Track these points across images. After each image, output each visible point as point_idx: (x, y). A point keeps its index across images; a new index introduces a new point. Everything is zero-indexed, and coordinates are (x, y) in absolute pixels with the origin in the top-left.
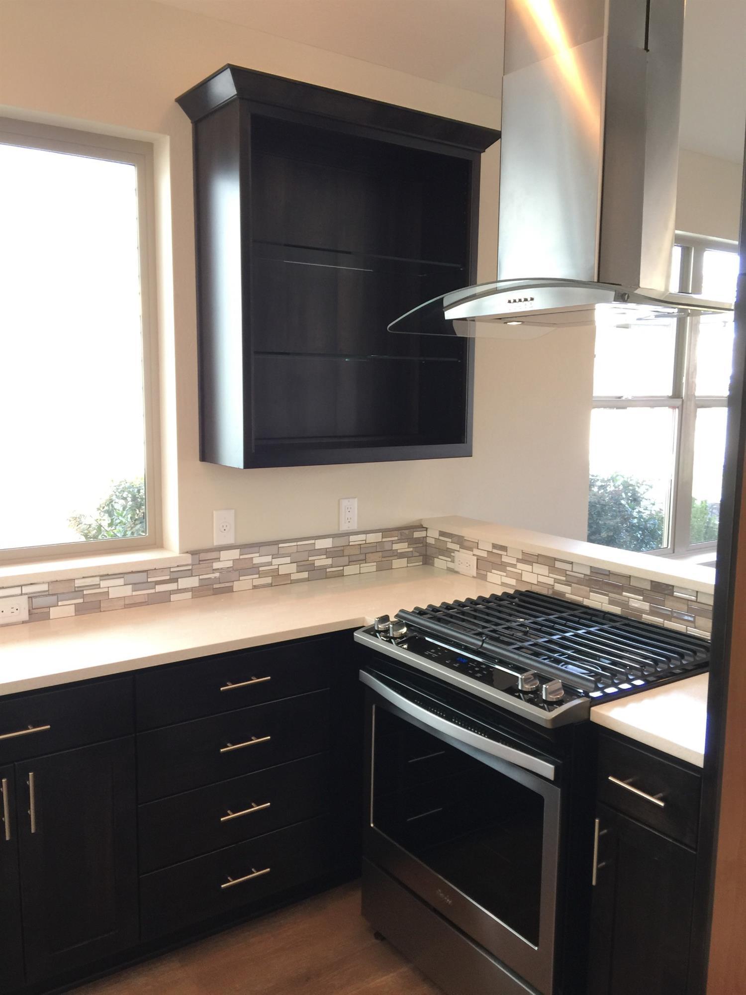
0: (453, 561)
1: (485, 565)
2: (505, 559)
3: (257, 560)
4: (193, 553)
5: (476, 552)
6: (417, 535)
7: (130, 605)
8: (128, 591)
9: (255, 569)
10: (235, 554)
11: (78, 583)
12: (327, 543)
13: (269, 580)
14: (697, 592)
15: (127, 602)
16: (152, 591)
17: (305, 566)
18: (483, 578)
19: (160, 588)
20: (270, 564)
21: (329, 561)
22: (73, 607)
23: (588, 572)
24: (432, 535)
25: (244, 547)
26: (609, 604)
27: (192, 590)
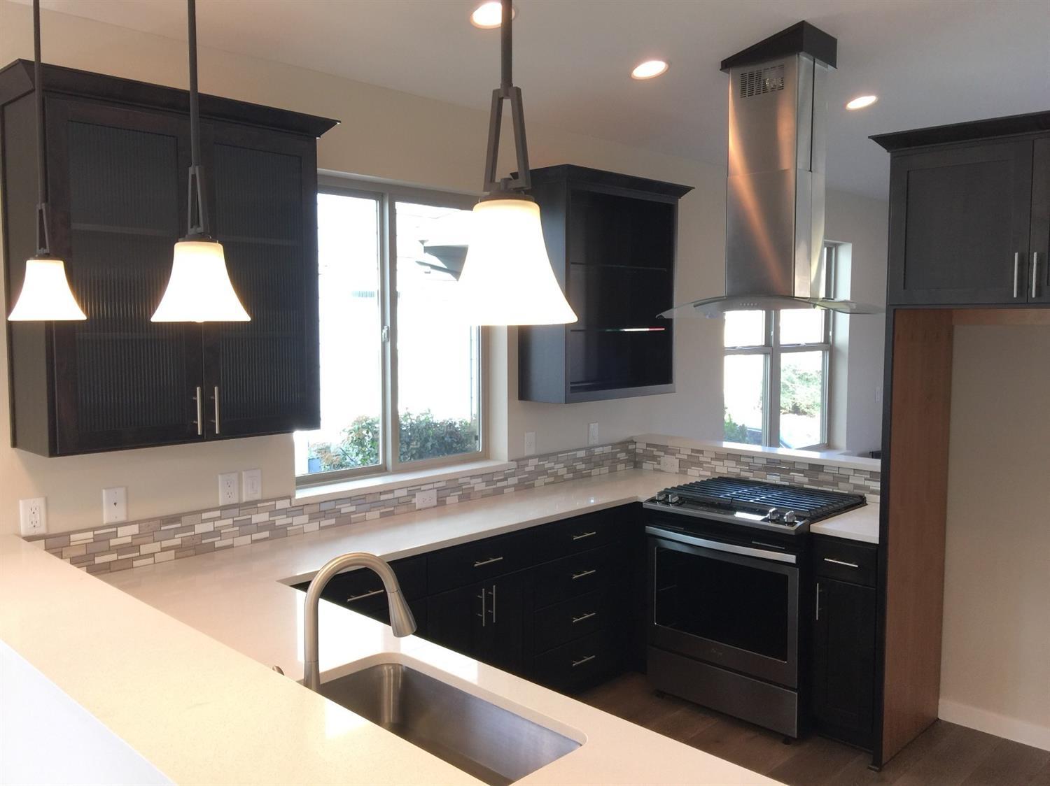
0: (659, 464)
1: (684, 465)
2: (701, 459)
3: (547, 465)
4: (517, 460)
5: (678, 456)
6: (631, 447)
7: (485, 495)
8: (482, 486)
9: (544, 472)
10: (535, 461)
11: (461, 481)
12: (582, 454)
13: (552, 479)
14: (839, 468)
15: (484, 493)
16: (494, 486)
17: (571, 469)
18: (685, 473)
19: (499, 484)
20: (553, 468)
21: (583, 466)
22: (457, 496)
23: (765, 462)
24: (640, 448)
25: (542, 457)
26: (781, 481)
27: (514, 486)
